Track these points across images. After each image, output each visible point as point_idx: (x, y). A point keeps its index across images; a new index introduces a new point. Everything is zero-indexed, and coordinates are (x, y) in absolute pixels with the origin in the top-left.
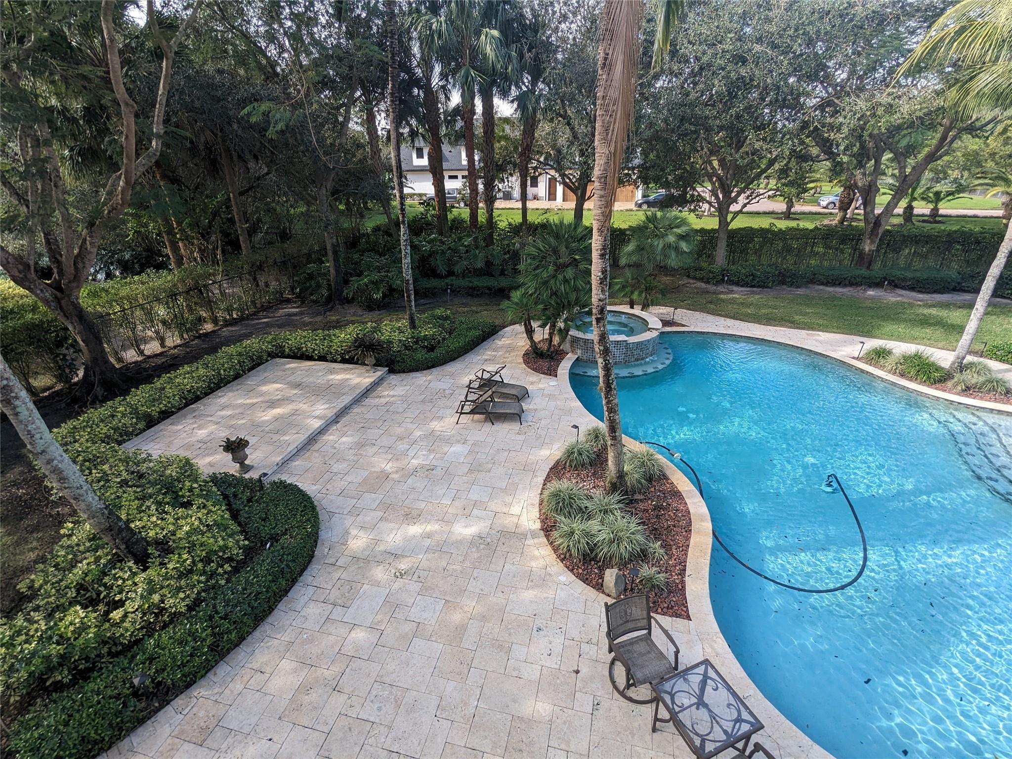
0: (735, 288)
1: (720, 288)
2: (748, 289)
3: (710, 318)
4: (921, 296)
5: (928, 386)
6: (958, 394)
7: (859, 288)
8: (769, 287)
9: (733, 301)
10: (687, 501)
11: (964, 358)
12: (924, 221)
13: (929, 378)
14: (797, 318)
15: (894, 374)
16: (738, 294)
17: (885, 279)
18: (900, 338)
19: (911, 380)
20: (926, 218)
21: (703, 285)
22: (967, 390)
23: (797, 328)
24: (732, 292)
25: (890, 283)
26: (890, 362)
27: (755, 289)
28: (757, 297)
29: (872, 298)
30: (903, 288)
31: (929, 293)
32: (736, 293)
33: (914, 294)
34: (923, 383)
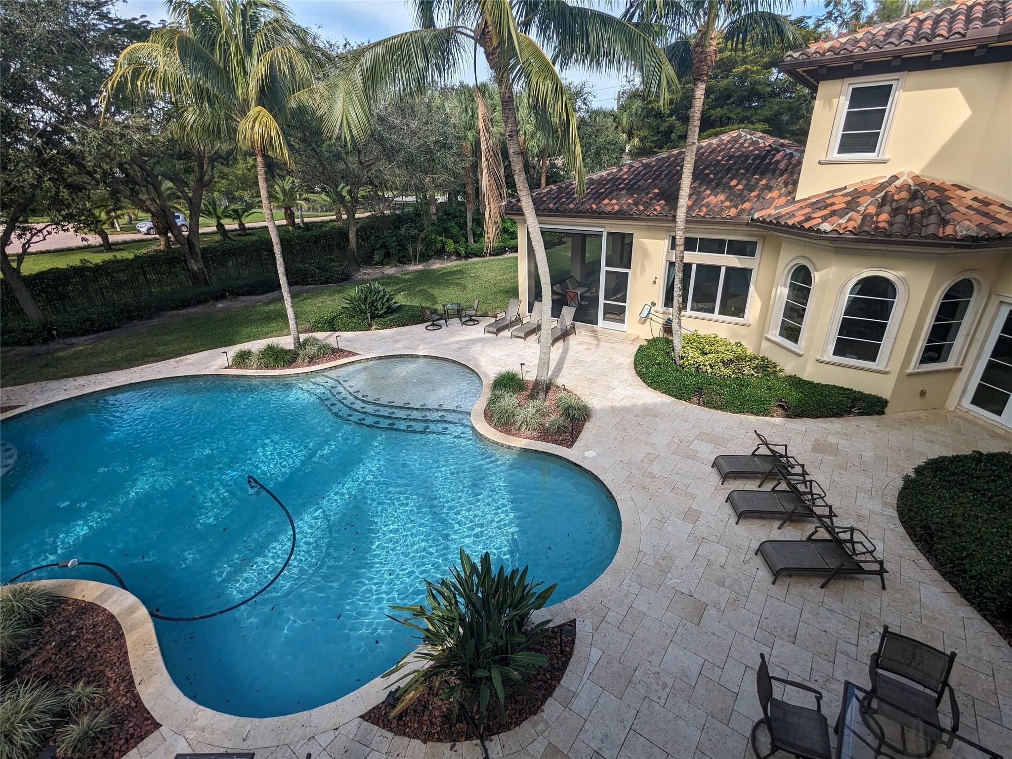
0: (74, 340)
1: (53, 346)
2: (93, 336)
3: (53, 384)
4: (258, 297)
5: (288, 368)
6: (308, 366)
7: (209, 304)
8: (116, 328)
9: (77, 356)
10: (104, 606)
11: (299, 338)
12: (238, 235)
13: (284, 361)
14: (160, 349)
15: (261, 368)
16: (81, 344)
17: (225, 291)
18: (256, 337)
19: (275, 369)
20: (239, 232)
21: (26, 349)
22: (312, 360)
23: (164, 359)
24: (72, 345)
25: (231, 293)
26: (254, 360)
27: (101, 334)
28: (107, 341)
29: (222, 310)
30: (243, 295)
31: (263, 293)
32: (78, 344)
33: (253, 297)
34: (283, 367)
